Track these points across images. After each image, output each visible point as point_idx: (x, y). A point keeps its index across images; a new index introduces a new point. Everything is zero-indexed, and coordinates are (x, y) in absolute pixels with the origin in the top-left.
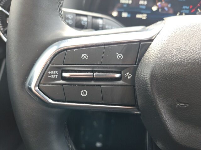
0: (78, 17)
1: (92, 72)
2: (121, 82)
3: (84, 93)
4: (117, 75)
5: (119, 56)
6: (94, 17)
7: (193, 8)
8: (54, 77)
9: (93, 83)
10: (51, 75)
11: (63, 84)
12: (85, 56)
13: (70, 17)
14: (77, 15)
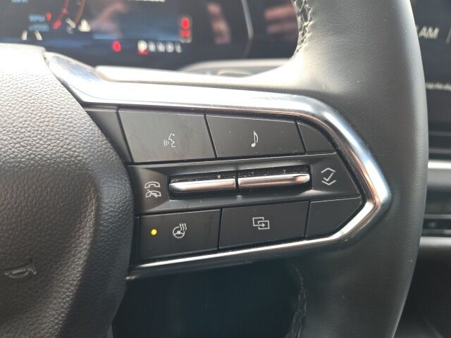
7: (54, 19)
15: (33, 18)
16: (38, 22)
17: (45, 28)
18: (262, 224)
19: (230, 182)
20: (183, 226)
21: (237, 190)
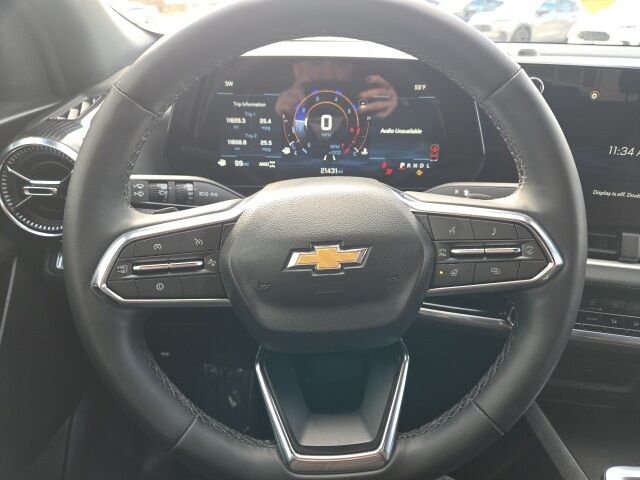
0: (152, 186)
1: (169, 262)
2: (204, 271)
3: (160, 287)
4: (199, 263)
5: (198, 242)
6: (177, 182)
7: (346, 147)
8: (123, 272)
9: (170, 274)
10: (120, 269)
11: (135, 279)
12: (158, 246)
13: (140, 186)
14: (151, 182)
15: (332, 147)
16: (335, 149)
17: (339, 153)
18: (495, 271)
19: (481, 250)
20: (457, 271)
21: (485, 254)
